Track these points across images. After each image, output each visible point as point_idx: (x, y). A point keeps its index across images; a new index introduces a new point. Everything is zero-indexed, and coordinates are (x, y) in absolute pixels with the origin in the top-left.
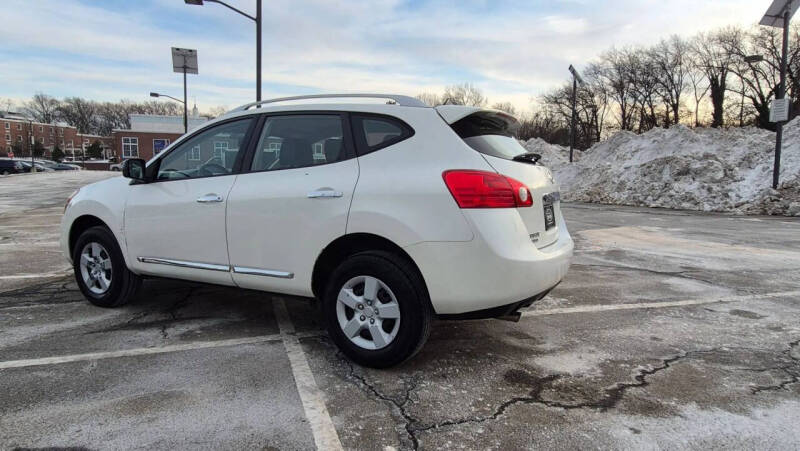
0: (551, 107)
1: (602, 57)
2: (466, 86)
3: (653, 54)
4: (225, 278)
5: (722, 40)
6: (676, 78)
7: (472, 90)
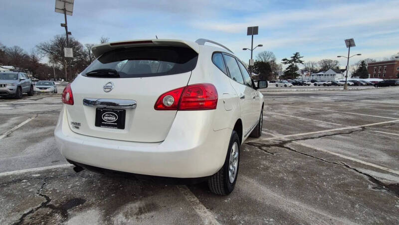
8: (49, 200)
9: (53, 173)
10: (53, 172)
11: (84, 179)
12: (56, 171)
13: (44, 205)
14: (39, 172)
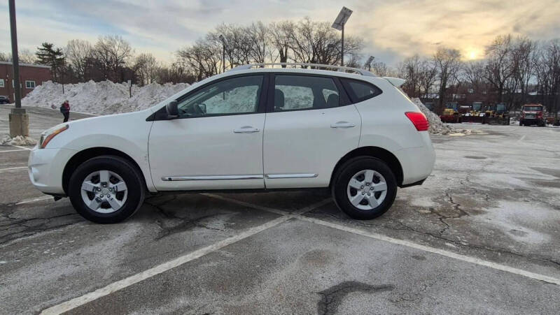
0: (184, 60)
1: (217, 29)
2: (117, 37)
3: (248, 31)
4: (258, 184)
5: (284, 28)
6: (262, 48)
7: (122, 41)
8: (440, 219)
9: (429, 239)
10: (428, 241)
11: (402, 221)
12: (424, 242)
13: (445, 217)
14: (446, 248)
